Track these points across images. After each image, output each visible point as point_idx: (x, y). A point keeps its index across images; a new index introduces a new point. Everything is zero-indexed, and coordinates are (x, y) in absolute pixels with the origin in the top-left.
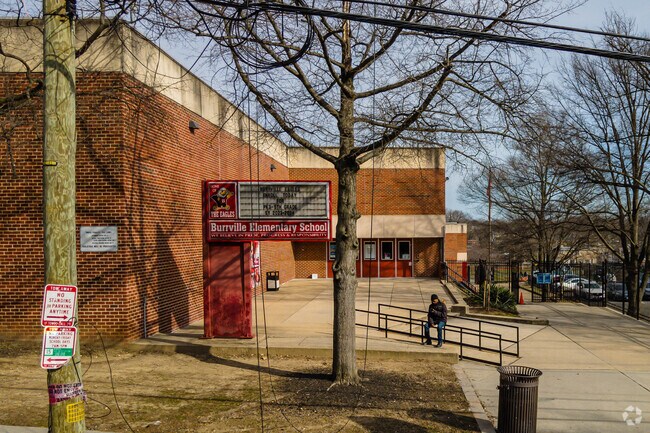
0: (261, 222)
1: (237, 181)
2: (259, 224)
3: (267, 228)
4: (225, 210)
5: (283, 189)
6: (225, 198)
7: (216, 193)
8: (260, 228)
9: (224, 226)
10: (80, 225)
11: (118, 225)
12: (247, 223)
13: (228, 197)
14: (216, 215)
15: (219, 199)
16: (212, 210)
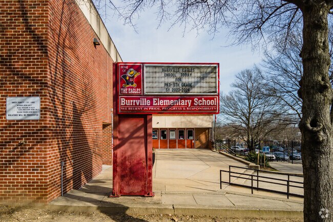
0: (162, 97)
1: (143, 63)
2: (160, 99)
3: (167, 102)
4: (132, 88)
5: (181, 70)
6: (133, 77)
7: (126, 73)
8: (161, 102)
9: (131, 101)
10: (7, 96)
11: (41, 96)
12: (150, 98)
13: (136, 76)
14: (125, 91)
15: (127, 78)
16: (122, 87)
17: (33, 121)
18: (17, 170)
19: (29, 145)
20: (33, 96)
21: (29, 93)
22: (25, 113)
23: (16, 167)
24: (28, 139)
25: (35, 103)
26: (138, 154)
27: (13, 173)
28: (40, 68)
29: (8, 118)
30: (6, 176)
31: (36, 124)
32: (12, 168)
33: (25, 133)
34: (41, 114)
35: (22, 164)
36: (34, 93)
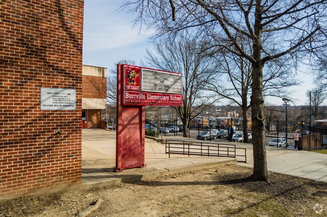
0: (153, 94)
1: (140, 68)
2: (151, 95)
3: (155, 97)
4: (133, 85)
7: (129, 73)
8: (152, 97)
9: (133, 95)
10: (41, 86)
11: (76, 88)
12: (145, 94)
13: (136, 77)
14: (129, 87)
15: (130, 77)
16: (127, 84)
17: (68, 111)
18: (52, 158)
19: (65, 134)
20: (69, 88)
21: (65, 85)
22: (61, 104)
23: (50, 156)
24: (63, 128)
25: (70, 95)
26: (135, 136)
27: (48, 162)
28: (75, 63)
29: (43, 108)
30: (40, 166)
31: (72, 114)
32: (46, 157)
33: (60, 123)
34: (77, 105)
35: (58, 152)
36: (70, 85)
